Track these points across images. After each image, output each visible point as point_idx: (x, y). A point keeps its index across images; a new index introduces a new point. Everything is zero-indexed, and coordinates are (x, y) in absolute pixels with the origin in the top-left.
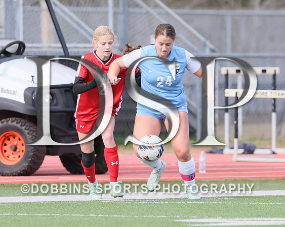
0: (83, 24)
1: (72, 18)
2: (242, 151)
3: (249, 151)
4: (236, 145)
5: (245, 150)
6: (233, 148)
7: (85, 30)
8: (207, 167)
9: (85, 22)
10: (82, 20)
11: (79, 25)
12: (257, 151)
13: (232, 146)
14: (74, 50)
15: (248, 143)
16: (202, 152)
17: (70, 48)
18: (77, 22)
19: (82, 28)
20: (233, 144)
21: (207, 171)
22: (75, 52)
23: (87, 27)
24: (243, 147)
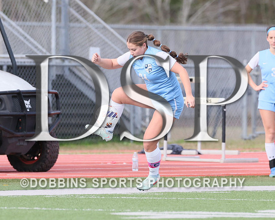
0: (28, 37)
1: (19, 32)
2: (171, 151)
3: (177, 151)
4: (165, 147)
5: (174, 151)
6: (163, 149)
7: (30, 43)
8: (139, 166)
9: (30, 35)
10: (28, 34)
11: (25, 38)
12: (184, 152)
13: (162, 148)
14: (20, 60)
15: (176, 145)
16: (135, 153)
17: (18, 58)
18: (23, 35)
19: (28, 40)
20: (163, 146)
21: (139, 170)
22: (21, 62)
23: (32, 40)
24: (171, 148)
